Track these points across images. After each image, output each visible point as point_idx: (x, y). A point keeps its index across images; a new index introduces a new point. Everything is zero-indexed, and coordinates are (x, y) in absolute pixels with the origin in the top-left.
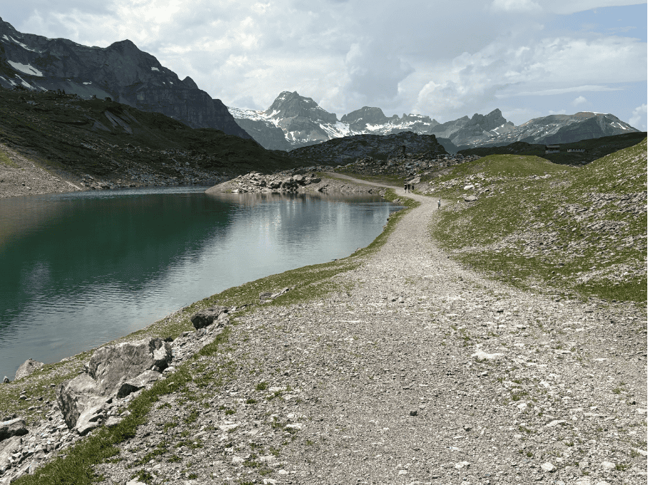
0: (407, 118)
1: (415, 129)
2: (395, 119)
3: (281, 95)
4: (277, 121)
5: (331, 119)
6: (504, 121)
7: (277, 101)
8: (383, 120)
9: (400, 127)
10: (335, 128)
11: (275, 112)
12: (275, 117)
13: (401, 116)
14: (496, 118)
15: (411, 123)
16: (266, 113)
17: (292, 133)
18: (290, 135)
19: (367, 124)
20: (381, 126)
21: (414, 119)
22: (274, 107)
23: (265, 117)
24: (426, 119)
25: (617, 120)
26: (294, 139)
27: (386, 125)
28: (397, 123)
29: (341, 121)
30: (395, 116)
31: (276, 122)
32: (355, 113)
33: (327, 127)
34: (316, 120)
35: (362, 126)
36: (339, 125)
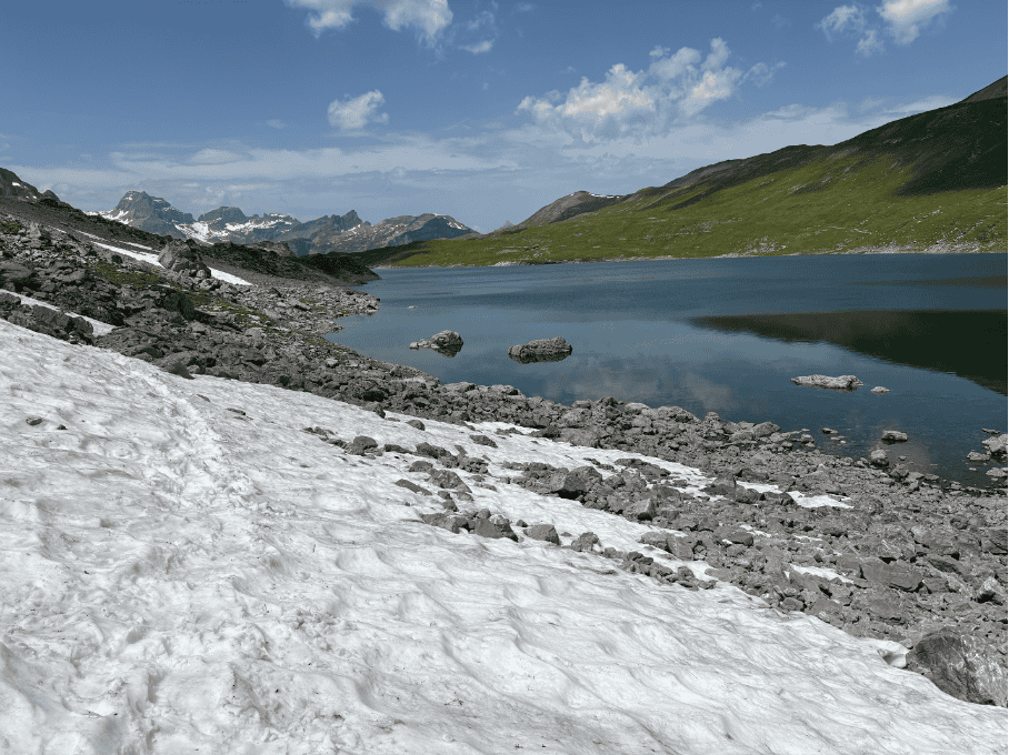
0: (268, 218)
1: (277, 228)
2: (256, 219)
3: (127, 195)
5: (189, 220)
6: (359, 221)
7: (123, 201)
8: (243, 219)
9: (262, 226)
10: (193, 229)
11: (121, 213)
12: (124, 218)
13: (261, 216)
14: (352, 218)
15: (273, 223)
16: (112, 213)
19: (228, 224)
20: (242, 226)
21: (274, 218)
22: (121, 207)
24: (287, 219)
25: (453, 221)
27: (247, 224)
28: (258, 222)
29: (199, 221)
30: (256, 216)
32: (213, 212)
33: (183, 227)
34: (170, 221)
35: (221, 226)
36: (197, 226)
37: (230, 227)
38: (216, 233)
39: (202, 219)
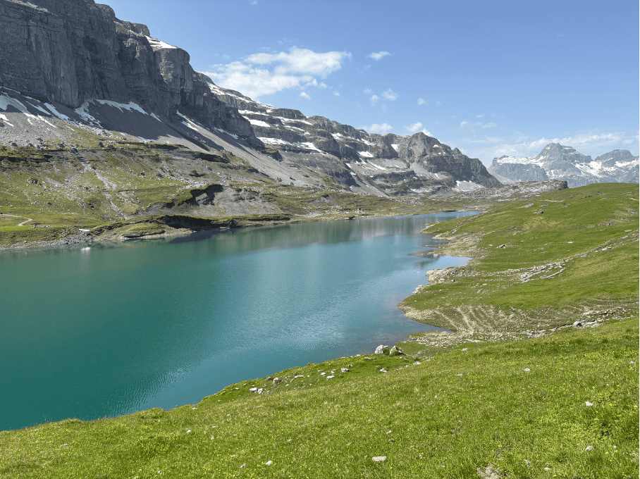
3: (548, 146)
4: (543, 163)
5: (588, 159)
7: (544, 150)
8: (631, 159)
10: (589, 166)
11: (542, 158)
12: (541, 161)
16: (535, 158)
17: (552, 171)
18: (550, 173)
19: (617, 162)
20: (629, 163)
22: (542, 154)
23: (534, 161)
26: (553, 175)
27: (632, 162)
29: (595, 161)
31: (541, 165)
32: (607, 154)
33: (582, 165)
34: (573, 161)
35: (612, 163)
36: (592, 164)
37: (619, 164)
38: (606, 169)
39: (598, 159)
